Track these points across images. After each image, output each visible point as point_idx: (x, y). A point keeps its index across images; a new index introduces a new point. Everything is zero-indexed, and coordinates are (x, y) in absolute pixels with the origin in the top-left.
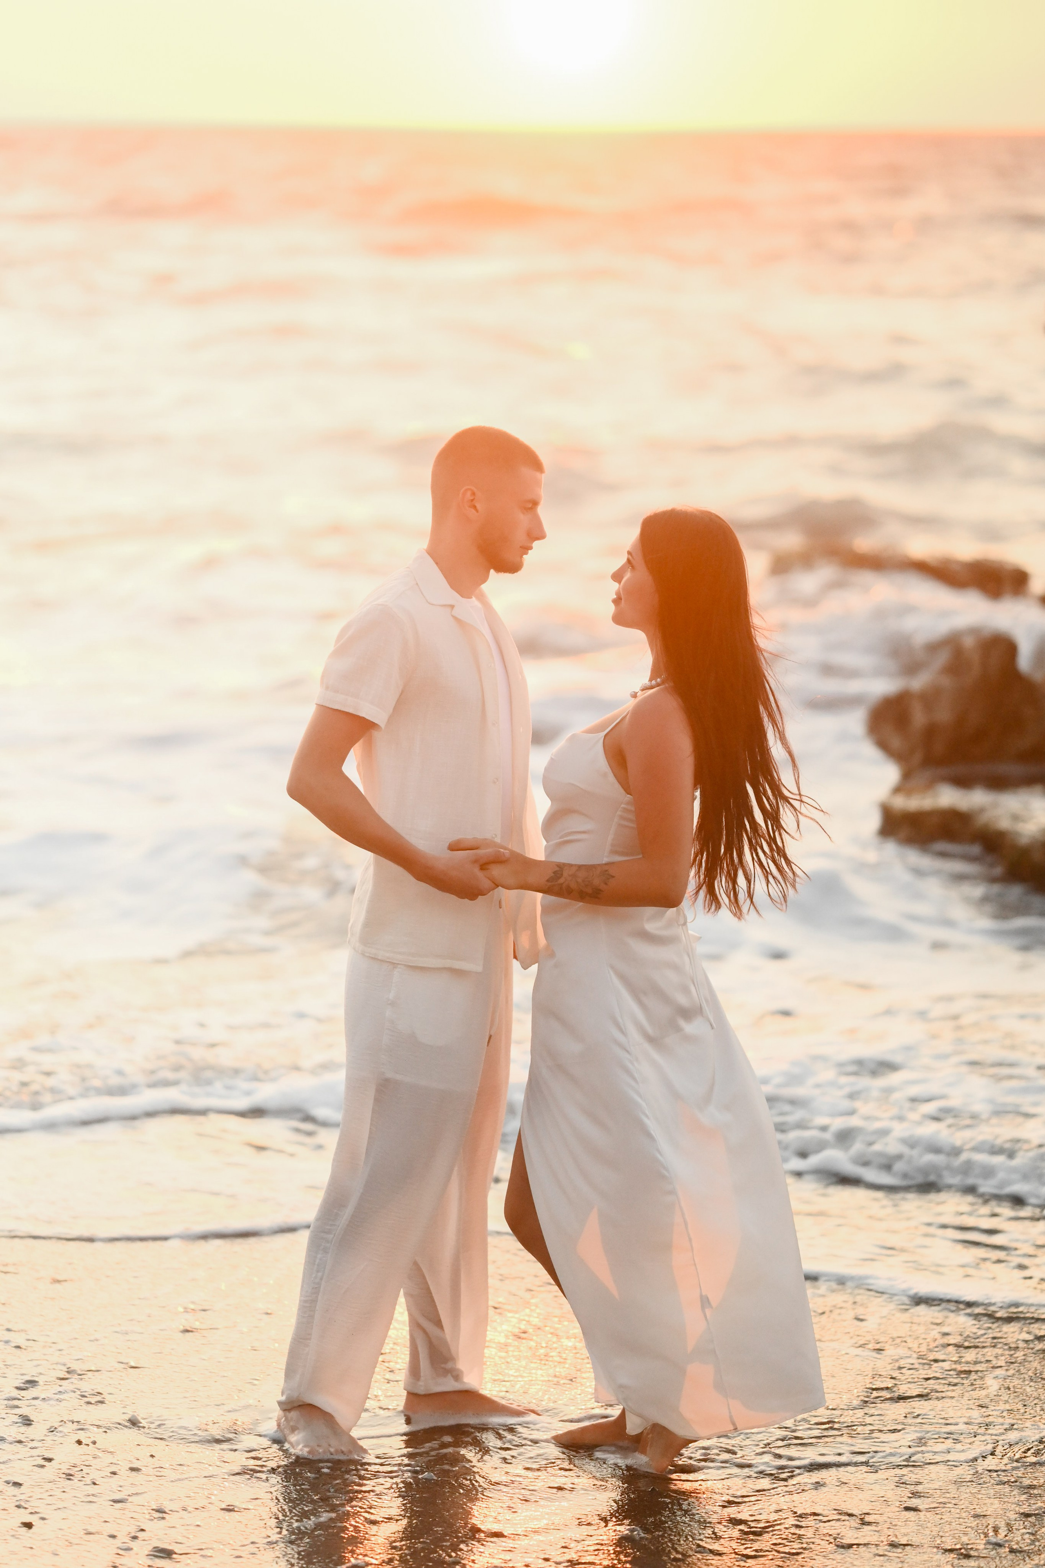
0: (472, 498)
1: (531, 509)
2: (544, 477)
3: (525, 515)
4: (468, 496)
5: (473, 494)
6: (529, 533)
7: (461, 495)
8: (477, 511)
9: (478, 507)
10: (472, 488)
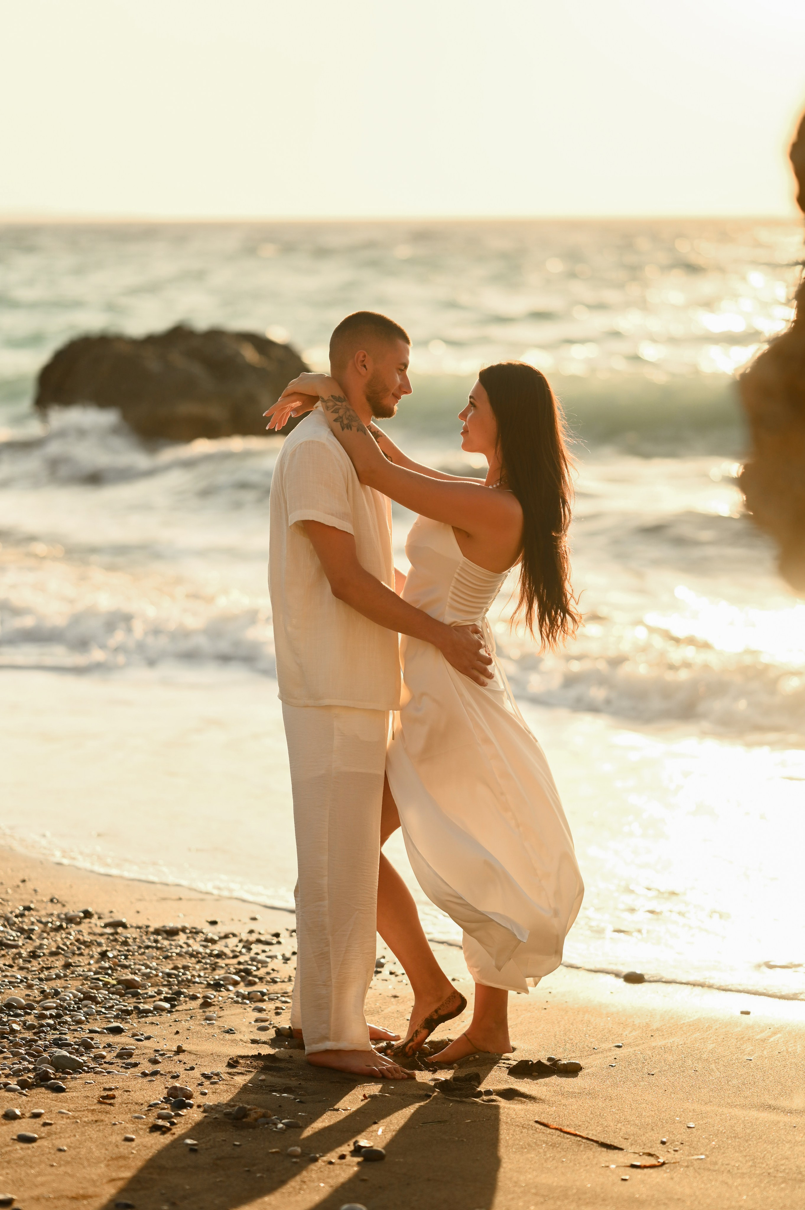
0: (363, 359)
1: (403, 369)
3: (399, 374)
4: (361, 358)
5: (365, 356)
6: (400, 387)
7: (356, 357)
8: (366, 369)
9: (367, 367)
10: (364, 351)
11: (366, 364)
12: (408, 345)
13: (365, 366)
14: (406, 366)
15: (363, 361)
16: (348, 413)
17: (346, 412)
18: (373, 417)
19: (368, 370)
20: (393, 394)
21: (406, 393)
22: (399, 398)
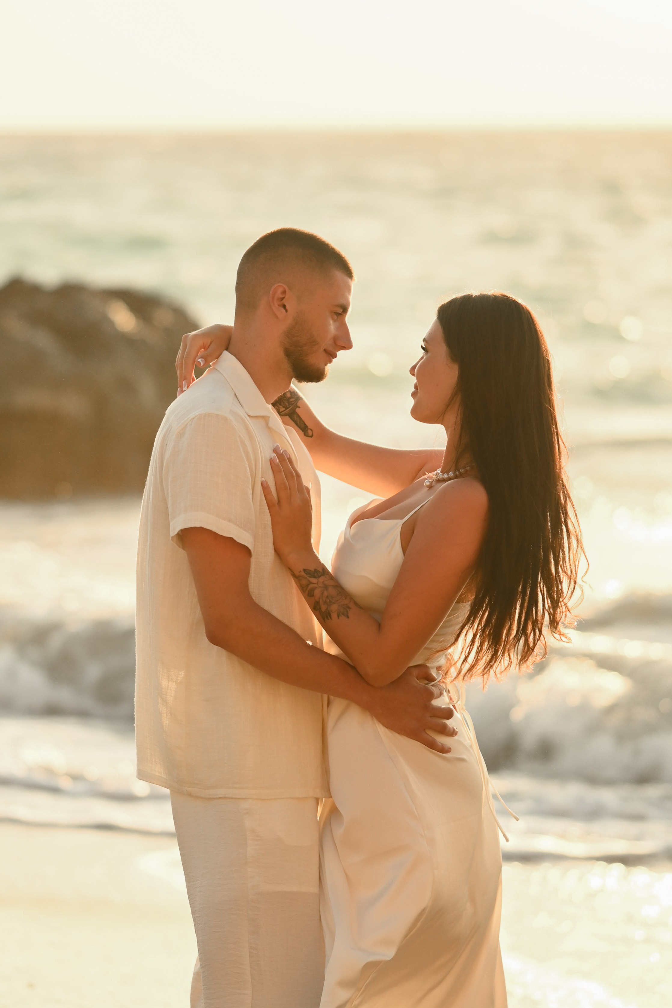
0: (282, 297)
1: (340, 314)
2: (354, 284)
3: (335, 321)
4: (279, 294)
5: (284, 292)
6: (335, 340)
7: (271, 292)
8: (286, 311)
9: (287, 307)
10: (284, 285)
11: (286, 304)
12: (350, 280)
13: (284, 307)
14: (345, 309)
15: (283, 299)
16: (326, 594)
17: (323, 593)
18: (294, 380)
19: (289, 312)
20: (325, 350)
21: (344, 348)
22: (335, 356)
